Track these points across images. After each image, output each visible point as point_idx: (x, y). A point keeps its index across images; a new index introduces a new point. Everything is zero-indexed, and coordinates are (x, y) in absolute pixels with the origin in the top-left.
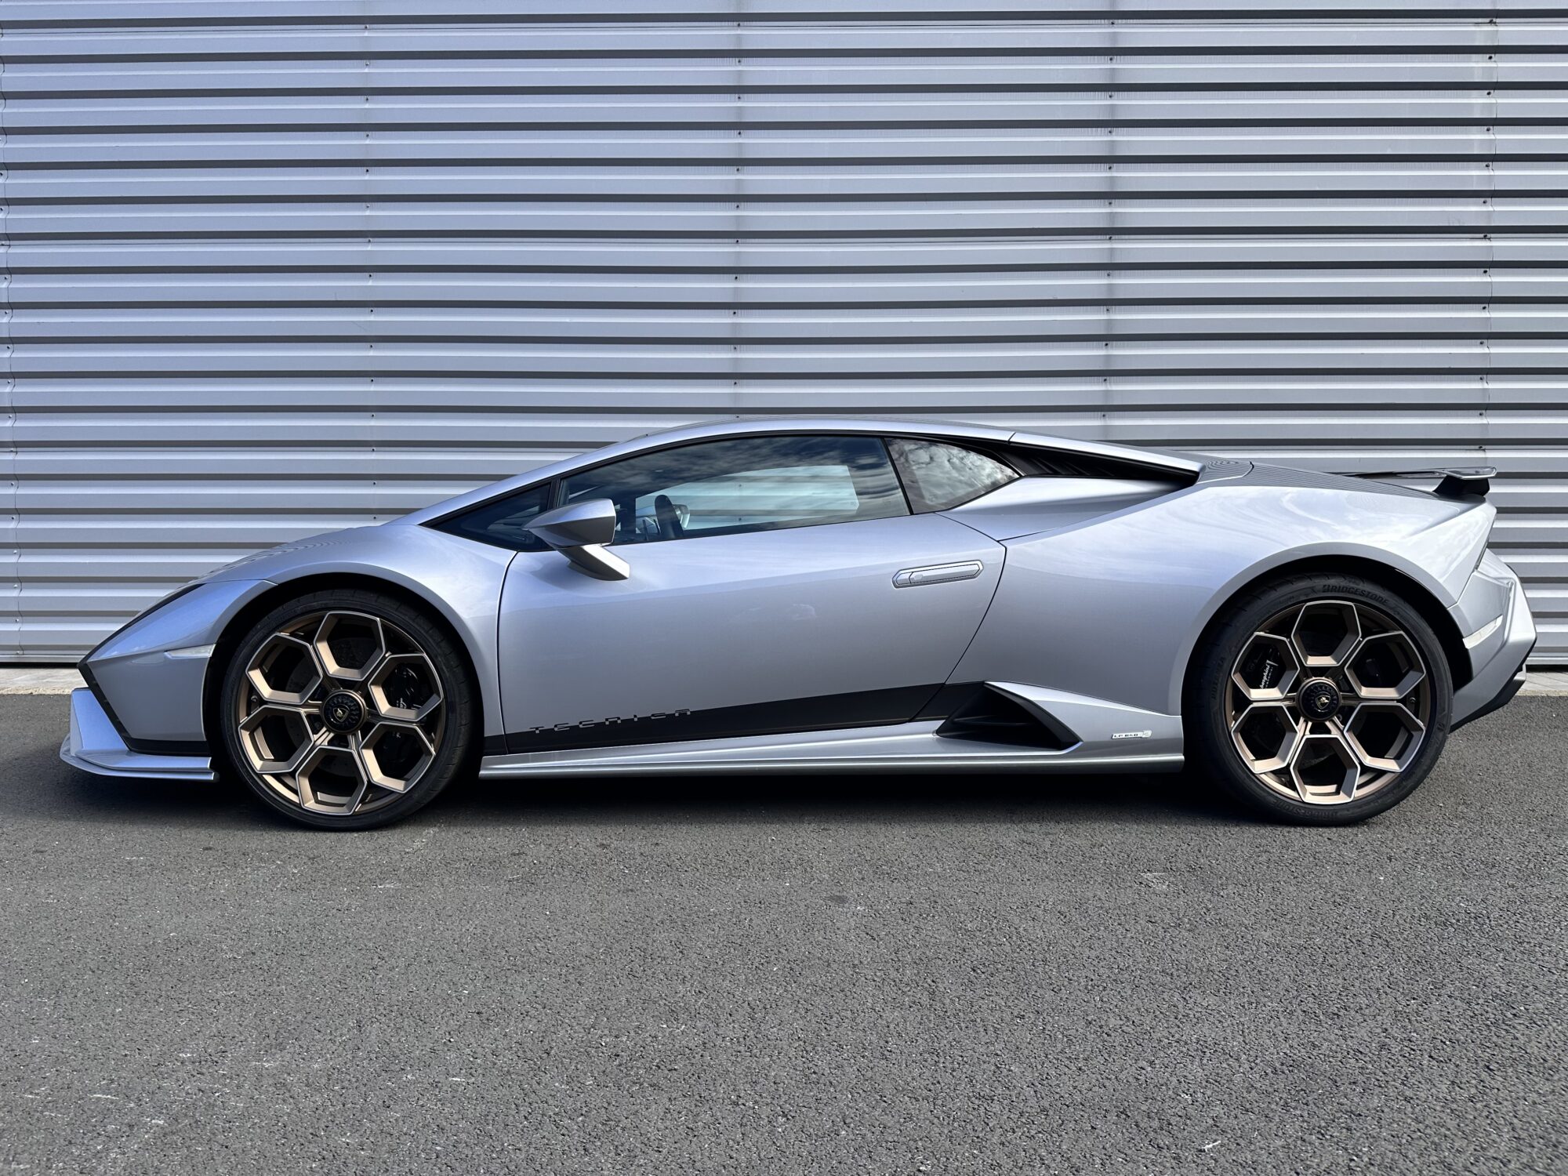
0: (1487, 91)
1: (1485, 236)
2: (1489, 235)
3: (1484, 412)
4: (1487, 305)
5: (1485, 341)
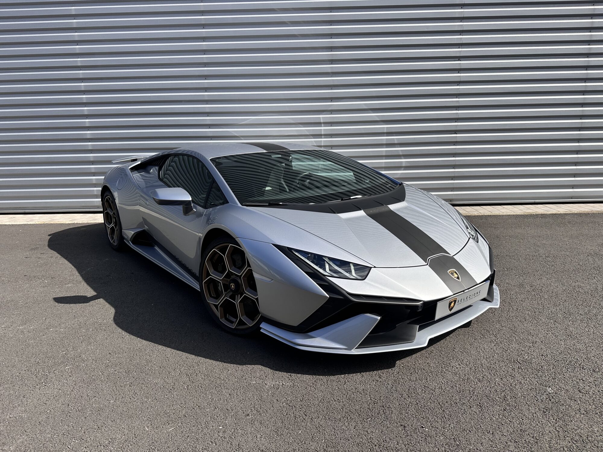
0: (461, 7)
1: (459, 59)
2: (460, 59)
3: (457, 121)
4: (459, 84)
5: (458, 96)
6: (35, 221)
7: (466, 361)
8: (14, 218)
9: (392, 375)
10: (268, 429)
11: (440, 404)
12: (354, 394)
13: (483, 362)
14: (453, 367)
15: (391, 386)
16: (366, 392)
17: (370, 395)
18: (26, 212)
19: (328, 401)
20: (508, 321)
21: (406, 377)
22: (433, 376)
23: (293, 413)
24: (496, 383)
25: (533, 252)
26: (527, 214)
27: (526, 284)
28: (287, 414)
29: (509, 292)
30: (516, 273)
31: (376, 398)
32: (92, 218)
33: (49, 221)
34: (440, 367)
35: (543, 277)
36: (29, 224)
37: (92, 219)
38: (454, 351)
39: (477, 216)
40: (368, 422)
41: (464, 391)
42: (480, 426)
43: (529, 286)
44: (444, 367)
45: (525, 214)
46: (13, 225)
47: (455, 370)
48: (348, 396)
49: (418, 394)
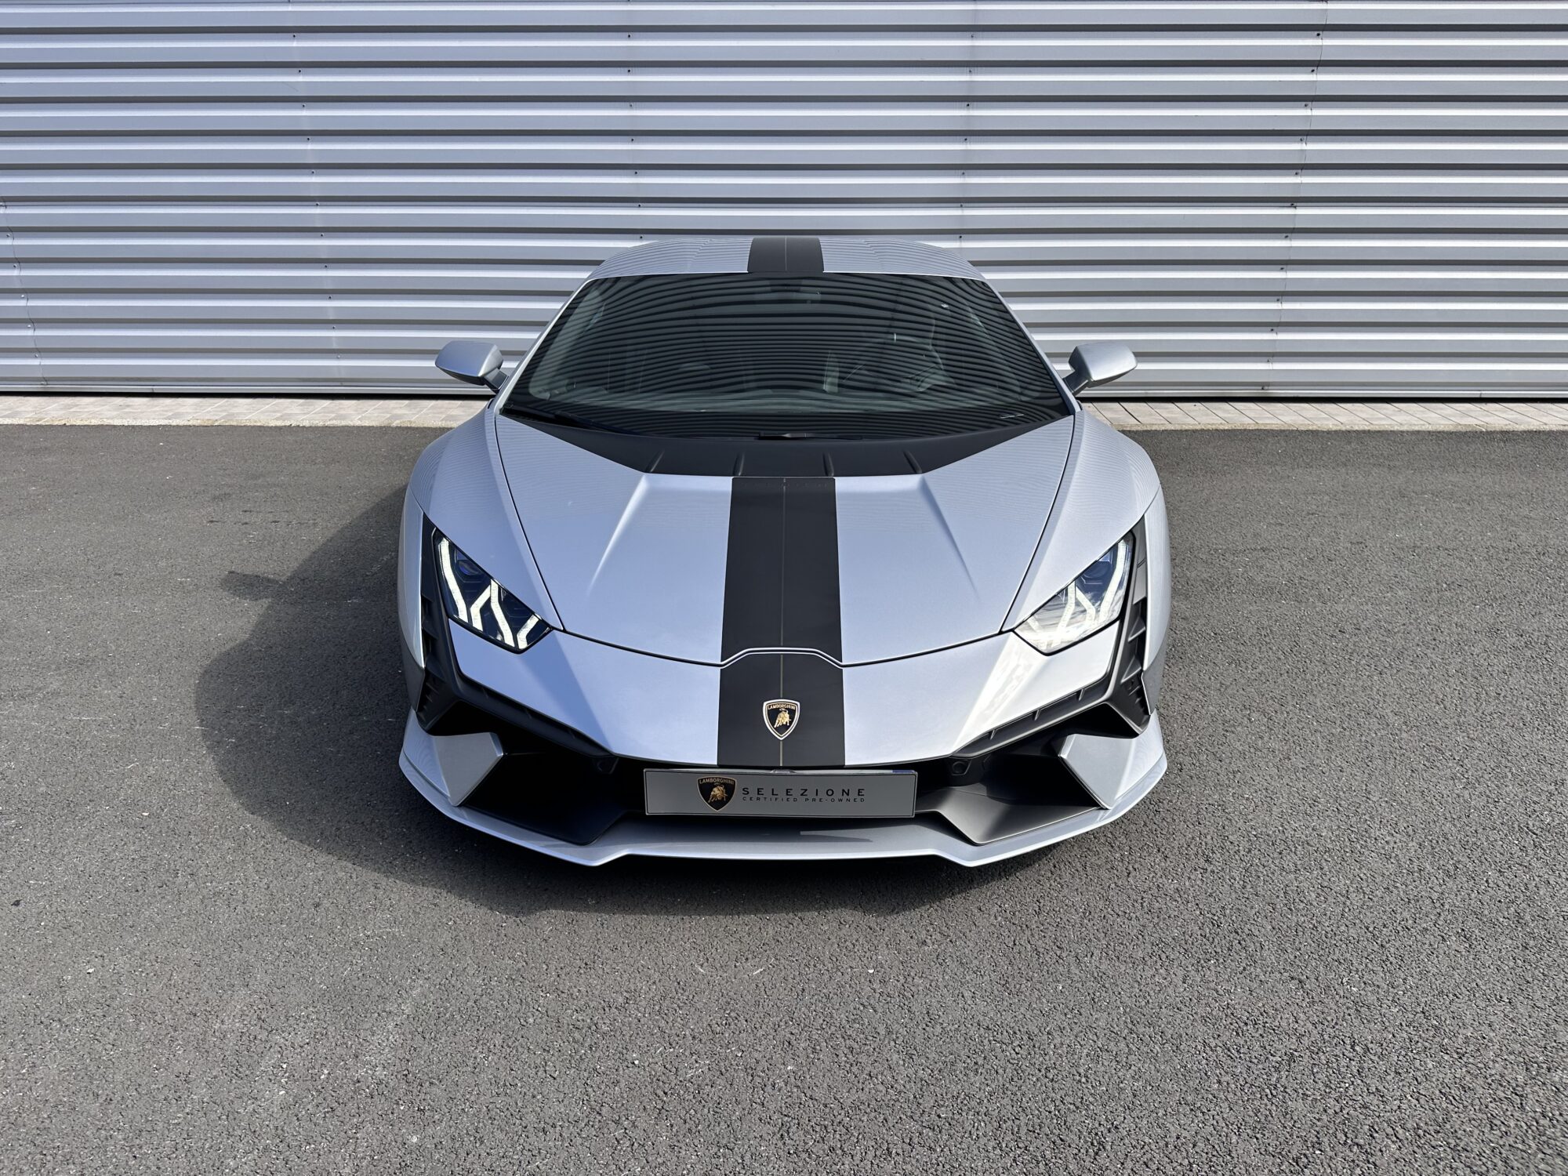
3: (1299, 171)
4: (1315, 68)
5: (1310, 103)
6: (189, 419)
7: (1405, 825)
8: (128, 406)
9: (1237, 857)
10: (983, 978)
11: (1371, 929)
12: (1159, 899)
13: (1446, 830)
14: (1376, 839)
15: (1241, 883)
16: (1186, 896)
17: (1197, 904)
18: (155, 391)
19: (1103, 915)
20: (1482, 726)
21: (1270, 862)
22: (1334, 860)
23: (1029, 942)
24: (1490, 881)
25: (1502, 539)
26: (1464, 429)
27: (1506, 627)
28: (1015, 944)
29: (1466, 648)
30: (1472, 598)
31: (1214, 911)
32: (333, 412)
33: (223, 418)
34: (1347, 840)
35: (1543, 611)
36: (174, 424)
37: (333, 415)
38: (1370, 799)
39: (1336, 431)
40: (1212, 968)
41: (1418, 901)
42: (1477, 984)
43: (1514, 635)
44: (1355, 840)
45: (1459, 428)
46: (133, 427)
47: (1383, 848)
48: (1145, 904)
49: (1311, 904)
